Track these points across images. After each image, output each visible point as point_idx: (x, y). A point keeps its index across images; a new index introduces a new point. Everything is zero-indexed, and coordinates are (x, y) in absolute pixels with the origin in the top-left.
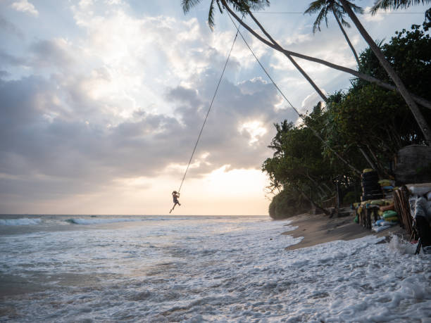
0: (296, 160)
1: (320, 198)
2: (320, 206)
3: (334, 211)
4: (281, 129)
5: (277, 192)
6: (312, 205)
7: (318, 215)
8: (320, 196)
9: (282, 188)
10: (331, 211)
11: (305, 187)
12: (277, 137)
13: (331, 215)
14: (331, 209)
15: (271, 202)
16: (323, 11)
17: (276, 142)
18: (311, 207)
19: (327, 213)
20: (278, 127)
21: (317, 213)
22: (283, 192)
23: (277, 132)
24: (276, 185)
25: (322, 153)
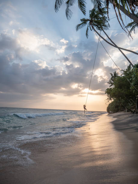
0: (119, 90)
1: (129, 105)
2: (129, 108)
3: (135, 111)
4: (113, 75)
5: (110, 102)
6: (126, 108)
7: (128, 112)
8: (130, 104)
9: (113, 100)
10: (133, 111)
11: (123, 101)
12: (112, 79)
13: (133, 113)
14: (133, 110)
15: (108, 106)
16: (133, 27)
17: (111, 81)
18: (125, 109)
19: (132, 112)
20: (112, 75)
21: (128, 111)
22: (113, 102)
23: (111, 77)
24: (110, 99)
25: (130, 88)
